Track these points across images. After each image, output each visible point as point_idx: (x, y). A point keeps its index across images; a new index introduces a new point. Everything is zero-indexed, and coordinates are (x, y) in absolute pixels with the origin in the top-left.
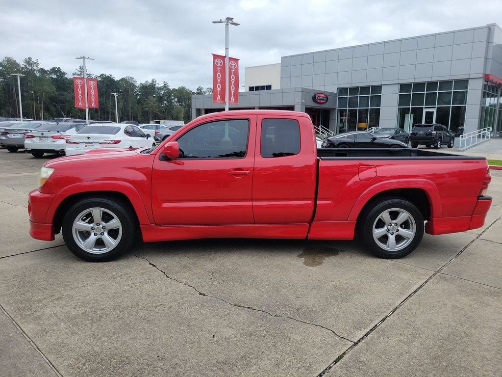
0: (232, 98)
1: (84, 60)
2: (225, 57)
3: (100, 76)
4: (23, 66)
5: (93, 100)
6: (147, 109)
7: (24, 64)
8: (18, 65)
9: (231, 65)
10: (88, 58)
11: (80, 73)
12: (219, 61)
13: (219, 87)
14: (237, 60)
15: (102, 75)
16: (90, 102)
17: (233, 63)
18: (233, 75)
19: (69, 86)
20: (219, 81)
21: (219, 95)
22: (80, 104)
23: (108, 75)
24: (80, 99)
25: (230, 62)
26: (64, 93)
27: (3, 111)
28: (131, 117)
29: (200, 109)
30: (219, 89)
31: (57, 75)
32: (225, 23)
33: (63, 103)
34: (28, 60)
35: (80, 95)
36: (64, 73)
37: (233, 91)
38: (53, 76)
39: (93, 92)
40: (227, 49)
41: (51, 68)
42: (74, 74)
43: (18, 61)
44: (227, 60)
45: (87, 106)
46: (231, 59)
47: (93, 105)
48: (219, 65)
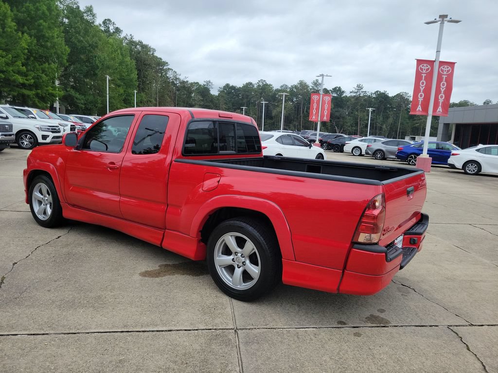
0: (440, 109)
1: (323, 78)
2: (435, 61)
3: (375, 93)
4: (311, 87)
5: (326, 114)
6: (418, 124)
7: (312, 85)
8: (308, 86)
9: (442, 71)
10: (327, 76)
11: (356, 91)
12: (425, 67)
13: (421, 96)
14: (452, 64)
15: (377, 91)
16: (322, 116)
17: (446, 68)
18: (444, 82)
19: (345, 103)
20: (422, 89)
21: (420, 106)
22: (314, 117)
23: (382, 91)
24: (314, 113)
25: (442, 67)
26: (339, 109)
27: (291, 125)
28: (399, 133)
29: (449, 124)
30: (421, 99)
31: (337, 93)
32: (440, 22)
33: (338, 118)
34: (315, 82)
35: (315, 110)
36: (343, 92)
37: (441, 100)
38: (334, 95)
39: (326, 106)
40: (438, 51)
41: (334, 87)
42: (351, 92)
43: (308, 83)
44: (436, 65)
45: (319, 119)
46: (442, 63)
47: (325, 119)
48: (424, 71)
